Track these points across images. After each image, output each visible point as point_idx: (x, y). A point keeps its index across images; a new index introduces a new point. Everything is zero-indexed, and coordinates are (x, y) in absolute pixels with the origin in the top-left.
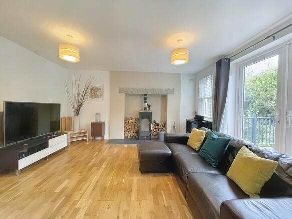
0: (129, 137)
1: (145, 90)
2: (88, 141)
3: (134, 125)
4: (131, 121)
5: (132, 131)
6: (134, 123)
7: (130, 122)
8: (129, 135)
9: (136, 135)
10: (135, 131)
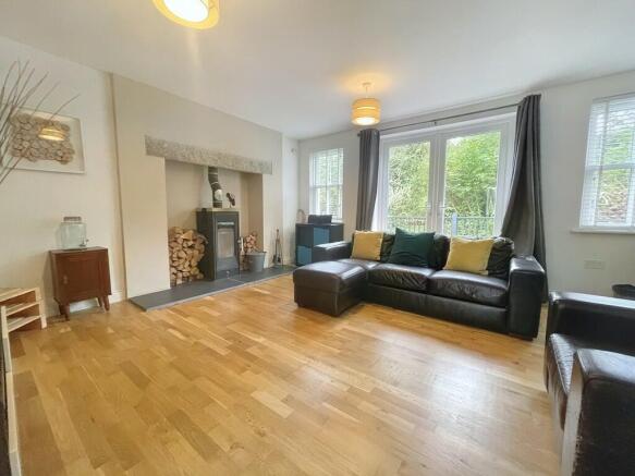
0: (179, 282)
1: (219, 155)
2: (44, 325)
3: (191, 247)
4: (183, 237)
5: (187, 264)
6: (190, 243)
7: (180, 241)
8: (180, 275)
9: (197, 272)
10: (194, 263)
